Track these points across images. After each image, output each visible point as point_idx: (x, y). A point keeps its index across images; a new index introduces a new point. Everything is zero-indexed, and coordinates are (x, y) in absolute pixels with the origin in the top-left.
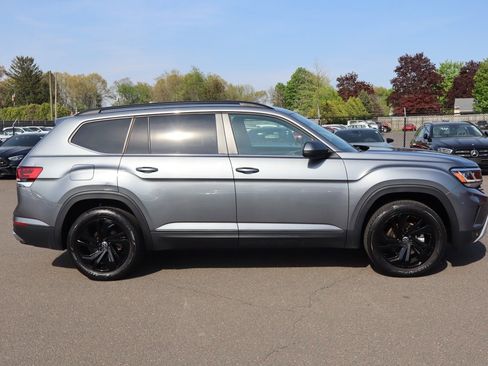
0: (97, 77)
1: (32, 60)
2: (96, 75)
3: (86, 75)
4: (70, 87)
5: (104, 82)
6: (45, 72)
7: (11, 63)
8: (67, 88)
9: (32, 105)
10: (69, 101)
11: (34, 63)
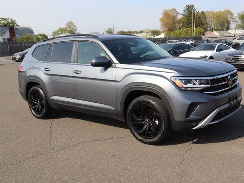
0: (229, 12)
1: (193, 6)
2: (228, 11)
3: (223, 11)
4: (214, 18)
5: (232, 14)
6: (201, 12)
7: (184, 9)
8: (213, 19)
9: (187, 29)
10: (213, 25)
11: (195, 7)
